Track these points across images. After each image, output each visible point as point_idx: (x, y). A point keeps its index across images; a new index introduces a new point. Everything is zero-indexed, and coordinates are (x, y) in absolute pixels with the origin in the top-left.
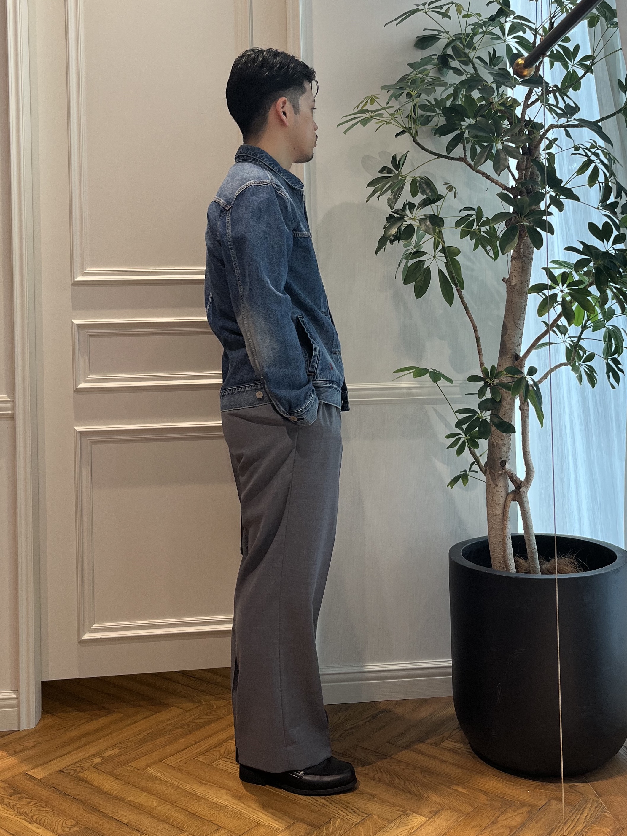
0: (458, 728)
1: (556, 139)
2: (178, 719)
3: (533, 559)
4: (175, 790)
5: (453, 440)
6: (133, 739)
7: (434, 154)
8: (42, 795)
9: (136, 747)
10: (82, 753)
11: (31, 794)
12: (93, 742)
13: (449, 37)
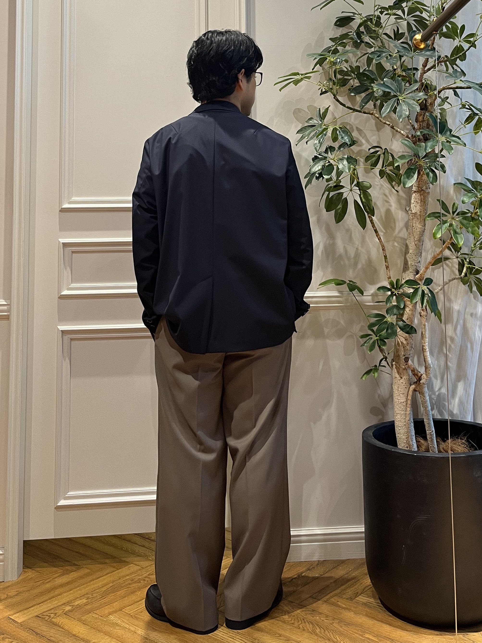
0: (370, 585)
1: (447, 98)
2: (136, 574)
3: (432, 440)
4: (132, 635)
5: (365, 339)
6: (98, 591)
7: (351, 109)
8: (22, 636)
9: (101, 598)
10: (56, 602)
11: (13, 635)
12: (65, 592)
13: (362, 17)
